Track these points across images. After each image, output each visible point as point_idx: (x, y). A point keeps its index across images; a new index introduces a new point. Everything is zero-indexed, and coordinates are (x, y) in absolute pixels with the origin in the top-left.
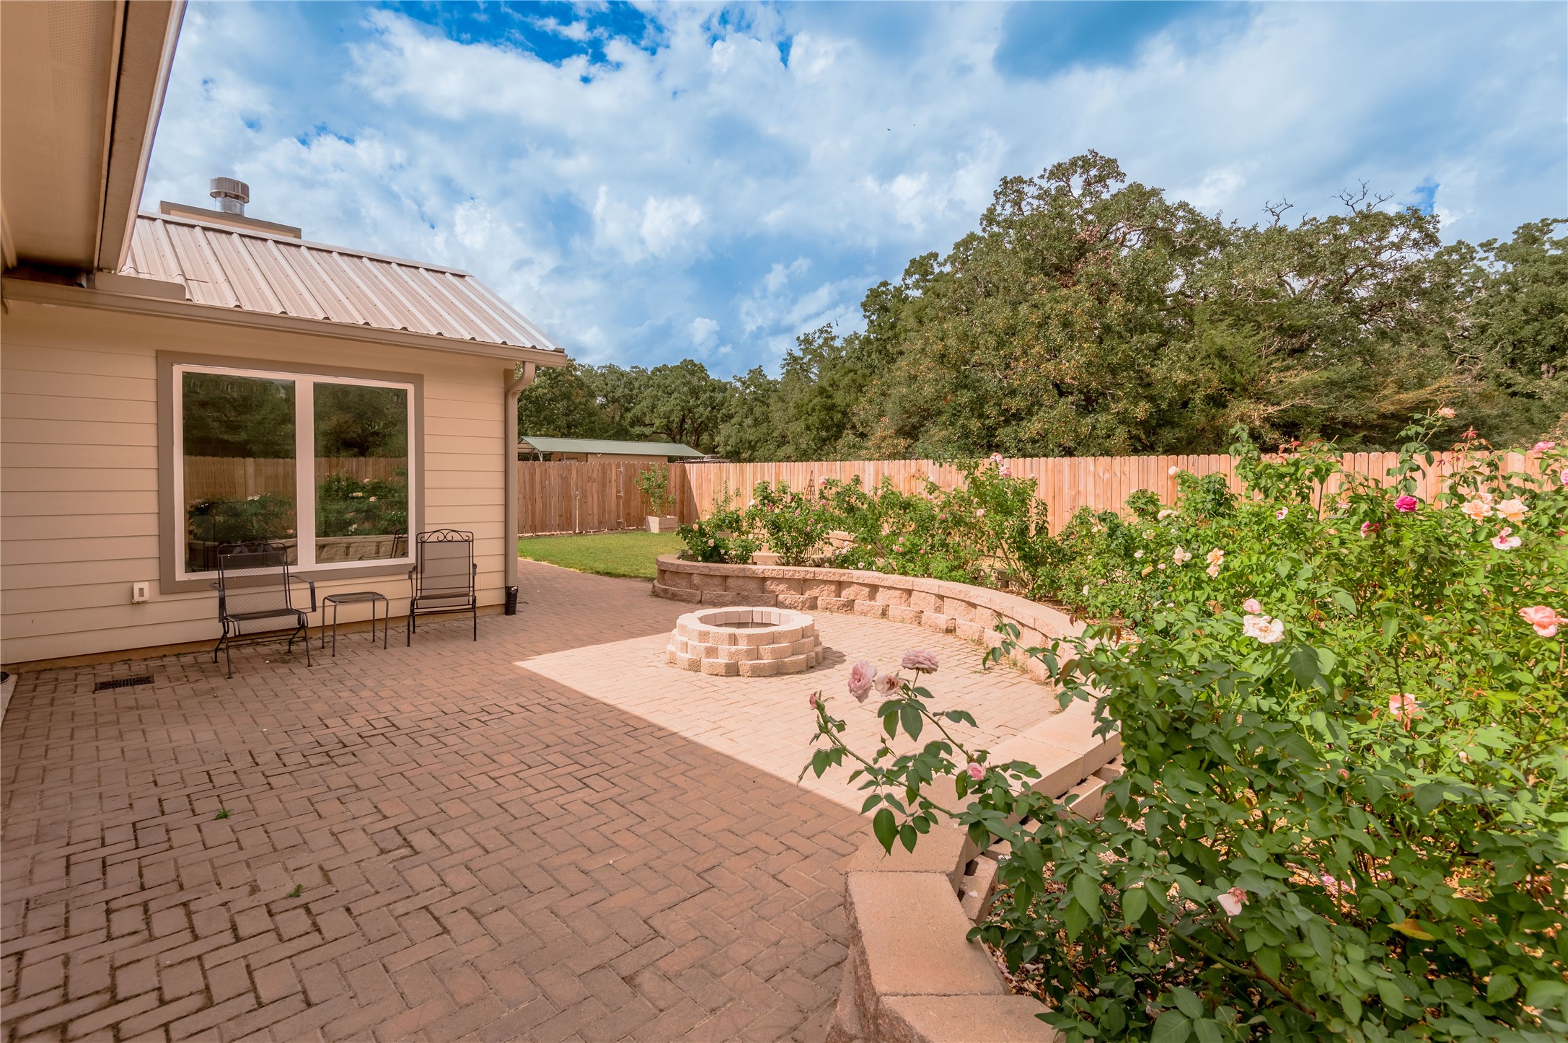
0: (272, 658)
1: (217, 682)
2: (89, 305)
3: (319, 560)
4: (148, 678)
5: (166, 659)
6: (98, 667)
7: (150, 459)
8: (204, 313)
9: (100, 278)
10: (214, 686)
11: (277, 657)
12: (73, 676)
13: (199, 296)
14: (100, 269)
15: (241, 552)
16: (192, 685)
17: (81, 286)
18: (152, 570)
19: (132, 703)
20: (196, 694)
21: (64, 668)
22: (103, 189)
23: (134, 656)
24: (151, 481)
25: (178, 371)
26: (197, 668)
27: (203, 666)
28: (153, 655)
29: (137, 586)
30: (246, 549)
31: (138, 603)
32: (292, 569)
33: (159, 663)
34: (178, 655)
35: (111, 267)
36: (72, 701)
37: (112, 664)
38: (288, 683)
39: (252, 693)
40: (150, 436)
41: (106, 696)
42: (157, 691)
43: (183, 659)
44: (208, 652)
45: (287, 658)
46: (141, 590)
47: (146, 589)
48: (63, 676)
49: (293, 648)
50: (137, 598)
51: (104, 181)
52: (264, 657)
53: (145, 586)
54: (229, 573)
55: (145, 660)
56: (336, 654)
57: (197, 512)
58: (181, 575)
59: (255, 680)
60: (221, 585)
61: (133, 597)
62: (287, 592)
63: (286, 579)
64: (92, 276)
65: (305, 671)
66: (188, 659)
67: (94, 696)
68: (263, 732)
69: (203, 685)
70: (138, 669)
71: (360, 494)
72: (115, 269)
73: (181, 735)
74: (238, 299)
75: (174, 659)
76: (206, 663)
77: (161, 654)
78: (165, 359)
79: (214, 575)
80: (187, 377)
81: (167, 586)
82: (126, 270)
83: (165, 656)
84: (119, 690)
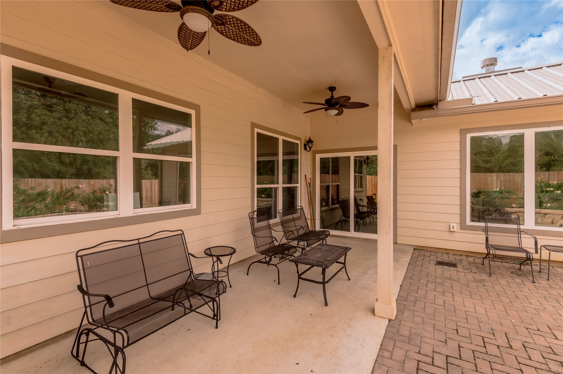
0: (512, 270)
1: (485, 277)
2: (436, 116)
3: (537, 223)
4: (455, 264)
5: (462, 257)
6: (438, 253)
7: (457, 173)
8: (480, 108)
9: (441, 105)
10: (483, 278)
11: (514, 270)
12: (429, 255)
13: (477, 102)
14: (440, 101)
15: (496, 216)
16: (473, 274)
17: (434, 109)
18: (457, 219)
19: (448, 276)
20: (475, 281)
21: (427, 251)
22: (440, 57)
23: (450, 252)
24: (457, 183)
25: (469, 136)
26: (475, 265)
27: (478, 265)
28: (457, 254)
29: (452, 225)
30: (498, 215)
31: (452, 231)
32: (522, 227)
33: (459, 258)
34: (467, 256)
35: (444, 99)
36: (429, 266)
37: (442, 253)
38: (523, 290)
39: (502, 290)
40: (457, 164)
41: (439, 267)
42: (459, 273)
43: (469, 259)
44: (480, 258)
45: (519, 273)
46: (453, 226)
47: (456, 227)
48: (427, 254)
49: (522, 267)
50: (452, 230)
51: (440, 52)
52: (507, 269)
53: (455, 225)
54: (490, 225)
55: (454, 255)
56: (550, 279)
57: (475, 195)
58: (469, 222)
59: (503, 282)
60: (486, 230)
61: (450, 229)
62: (519, 238)
63: (519, 232)
64: (438, 105)
65: (531, 285)
66: (471, 259)
67: (436, 267)
68: (511, 321)
69: (477, 276)
70: (452, 259)
71: (552, 189)
72: (446, 99)
73: (469, 303)
74: (496, 99)
75: (465, 257)
76: (479, 264)
77: (460, 254)
78: (463, 132)
79: (482, 224)
80: (473, 139)
81: (463, 226)
82: (449, 99)
83: (462, 255)
84: (445, 267)
